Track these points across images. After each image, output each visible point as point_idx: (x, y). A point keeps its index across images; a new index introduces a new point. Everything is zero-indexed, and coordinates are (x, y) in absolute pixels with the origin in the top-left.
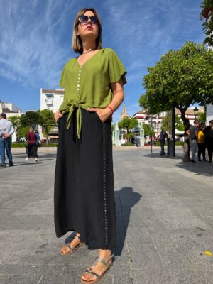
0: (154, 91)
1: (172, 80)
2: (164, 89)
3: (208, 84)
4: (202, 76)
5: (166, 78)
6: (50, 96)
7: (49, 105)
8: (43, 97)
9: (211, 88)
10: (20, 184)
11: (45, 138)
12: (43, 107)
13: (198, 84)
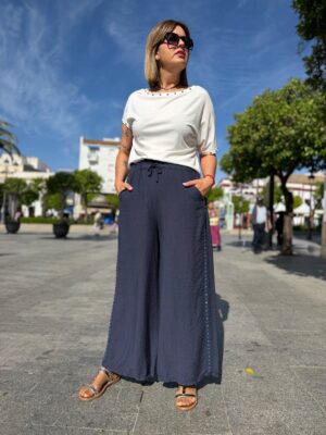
0: (240, 149)
1: (266, 134)
2: (256, 146)
3: (318, 143)
4: (309, 129)
5: (258, 130)
6: (93, 149)
7: (93, 163)
8: (84, 149)
9: (323, 148)
10: (34, 277)
11: (83, 212)
12: (84, 165)
13: (304, 141)
